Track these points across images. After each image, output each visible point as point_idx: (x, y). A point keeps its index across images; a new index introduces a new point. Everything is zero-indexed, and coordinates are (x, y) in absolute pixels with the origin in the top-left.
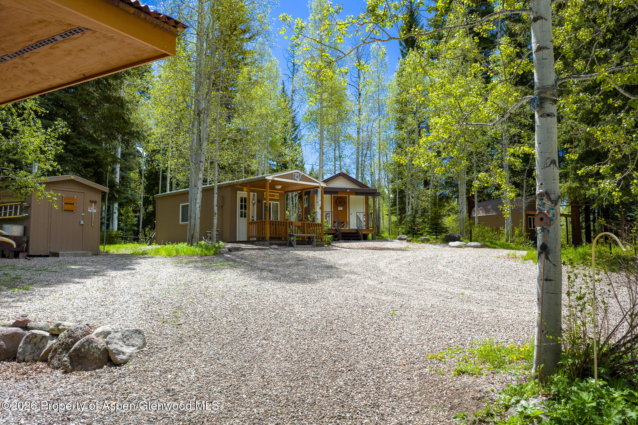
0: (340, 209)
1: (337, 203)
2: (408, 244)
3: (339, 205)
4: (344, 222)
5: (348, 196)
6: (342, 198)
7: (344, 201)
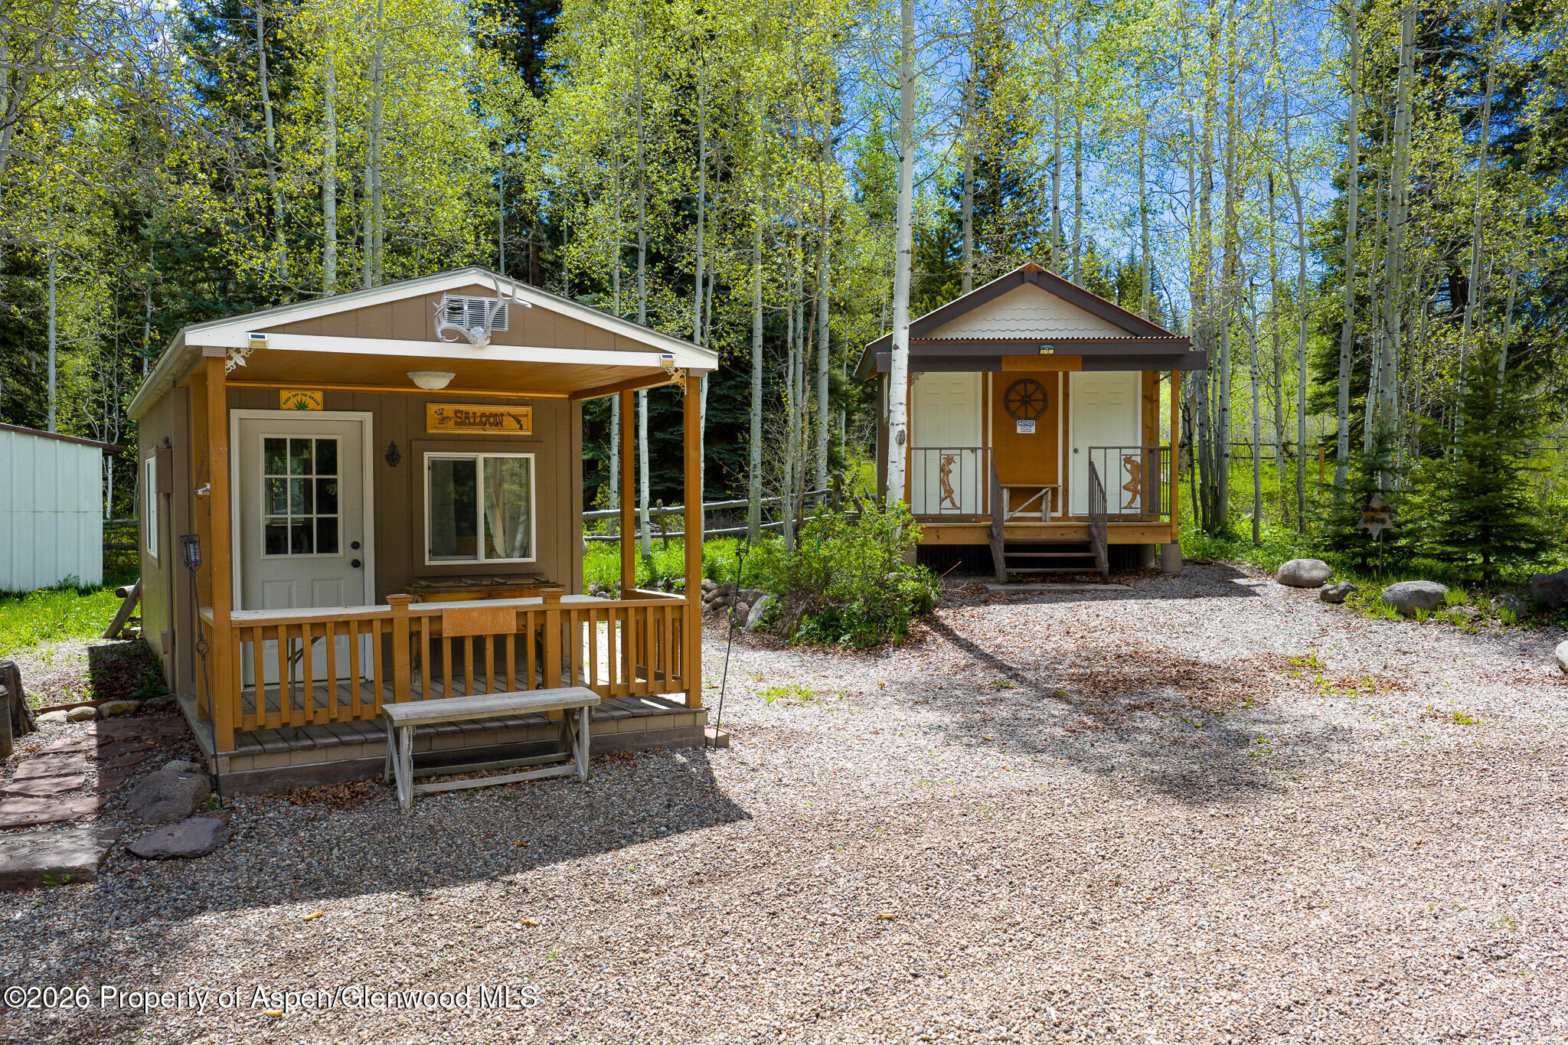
0: (1026, 428)
1: (1014, 406)
2: (1327, 619)
3: (1021, 413)
4: (1041, 489)
5: (1061, 374)
6: (1032, 382)
7: (1045, 395)
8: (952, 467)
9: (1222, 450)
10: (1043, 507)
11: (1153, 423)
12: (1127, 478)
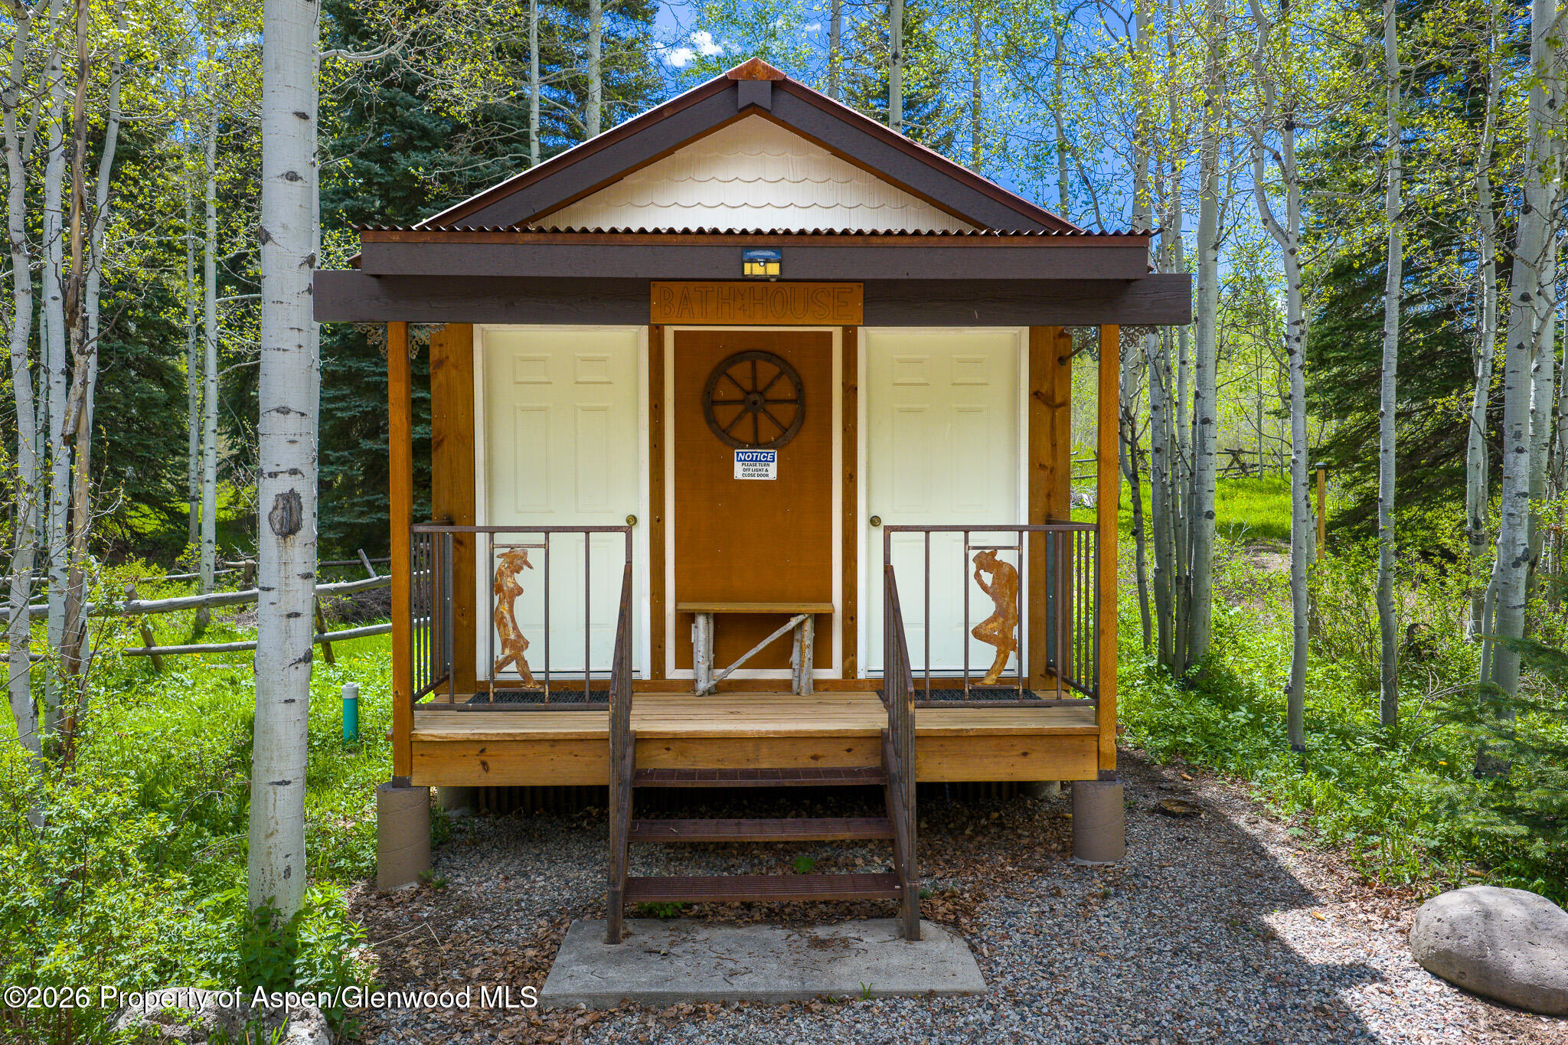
0: (755, 467)
1: (726, 415)
3: (744, 430)
4: (786, 618)
5: (837, 333)
6: (771, 356)
7: (800, 388)
8: (523, 578)
9: (1200, 505)
10: (795, 657)
11: (1054, 457)
12: (983, 607)
